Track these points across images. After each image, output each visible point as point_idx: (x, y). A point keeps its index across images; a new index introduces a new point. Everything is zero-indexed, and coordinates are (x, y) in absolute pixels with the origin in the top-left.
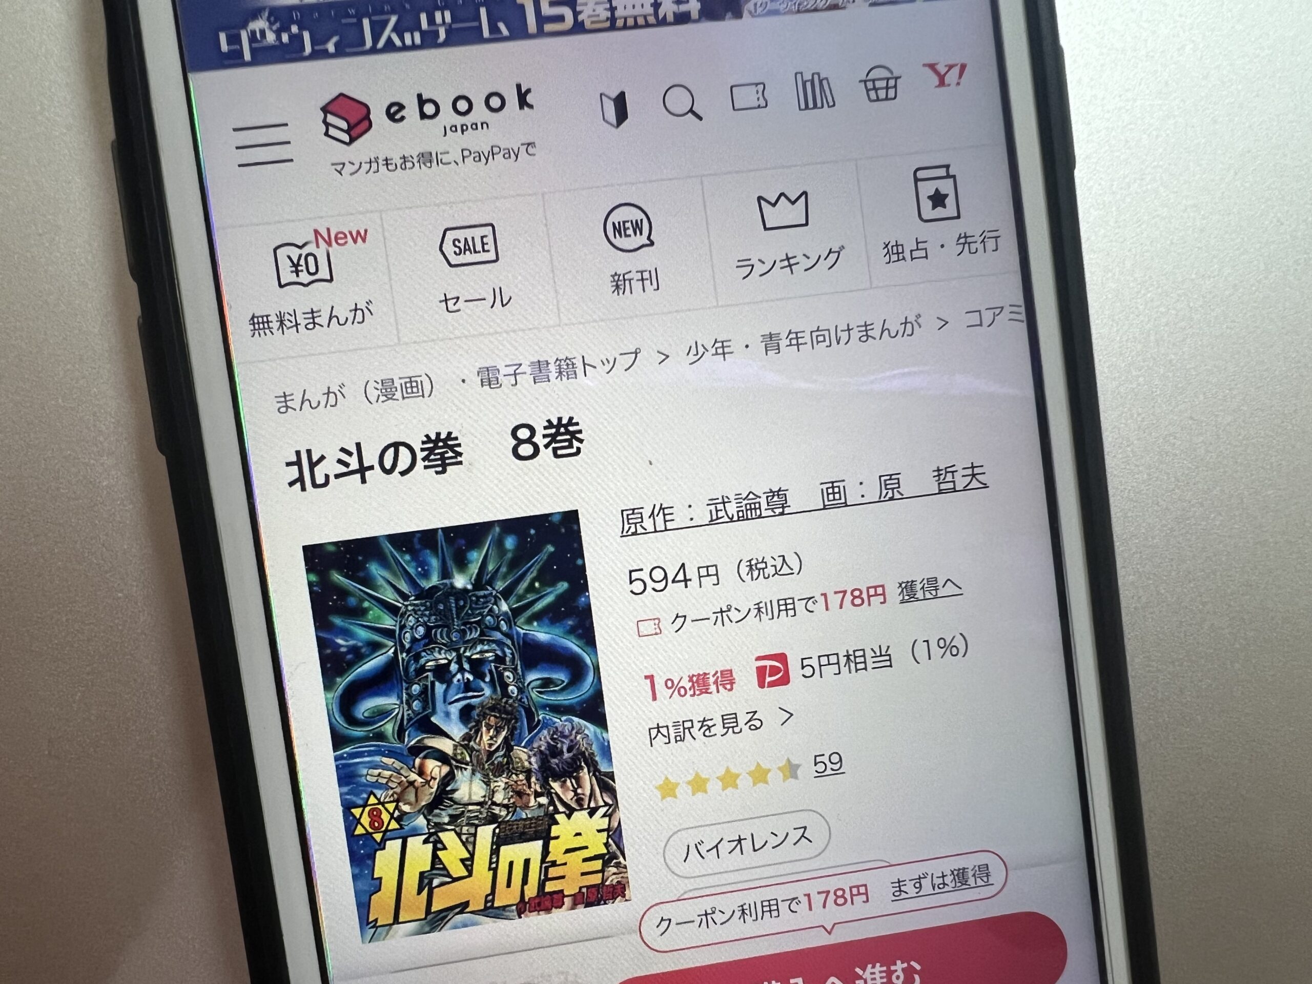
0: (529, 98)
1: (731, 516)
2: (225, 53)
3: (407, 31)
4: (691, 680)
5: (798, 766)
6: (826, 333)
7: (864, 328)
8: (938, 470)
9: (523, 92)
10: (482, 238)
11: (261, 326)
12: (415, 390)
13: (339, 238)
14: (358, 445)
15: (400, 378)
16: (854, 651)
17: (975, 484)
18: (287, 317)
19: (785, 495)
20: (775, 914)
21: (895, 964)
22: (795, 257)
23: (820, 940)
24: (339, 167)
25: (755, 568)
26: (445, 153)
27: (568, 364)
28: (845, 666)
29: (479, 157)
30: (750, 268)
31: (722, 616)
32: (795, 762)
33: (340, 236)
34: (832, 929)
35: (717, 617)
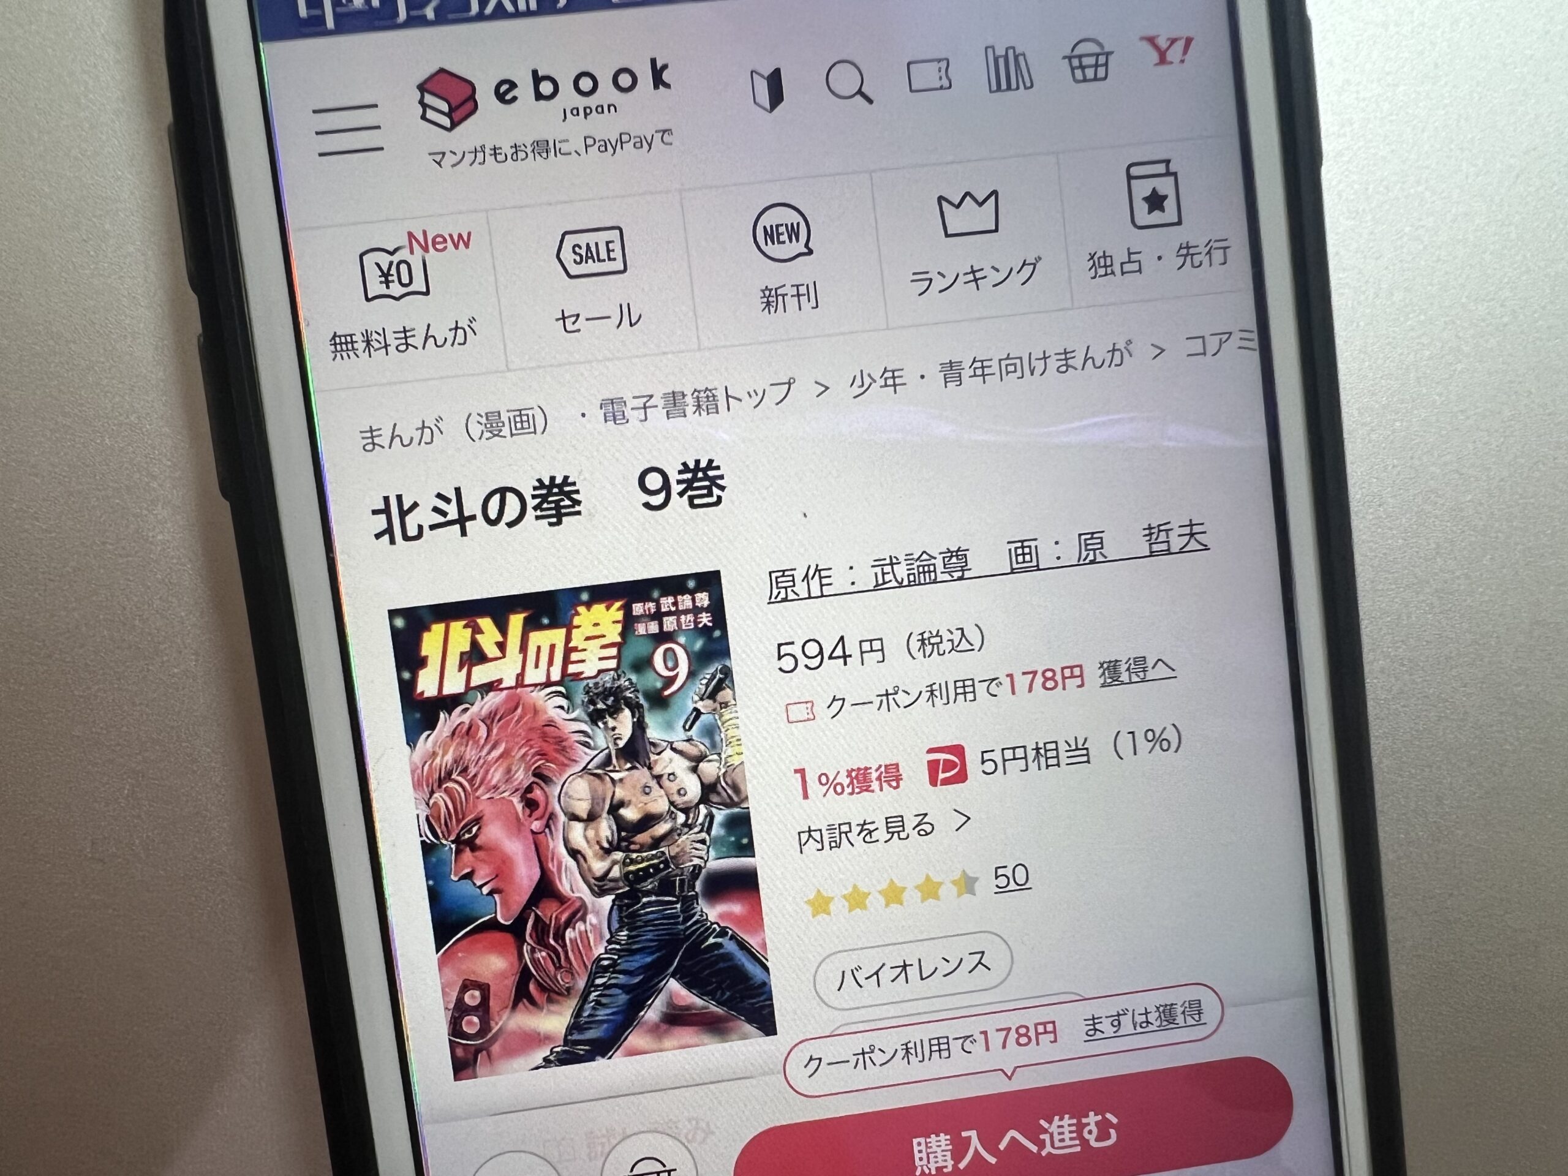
0: (666, 76)
1: (900, 580)
2: (304, 20)
4: (849, 775)
5: (976, 879)
6: (1018, 361)
7: (1063, 357)
8: (1150, 528)
9: (659, 65)
10: (608, 243)
12: (526, 425)
13: (438, 243)
14: (458, 491)
15: (508, 412)
16: (1045, 744)
17: (1193, 545)
18: (375, 336)
19: (965, 555)
20: (945, 1054)
21: (1087, 1116)
22: (982, 269)
23: (998, 1086)
24: (438, 158)
25: (928, 642)
26: (564, 141)
27: (708, 397)
28: (1034, 761)
29: (604, 146)
30: (928, 282)
31: (888, 699)
32: (971, 875)
33: (438, 239)
34: (1013, 1074)
35: (881, 701)
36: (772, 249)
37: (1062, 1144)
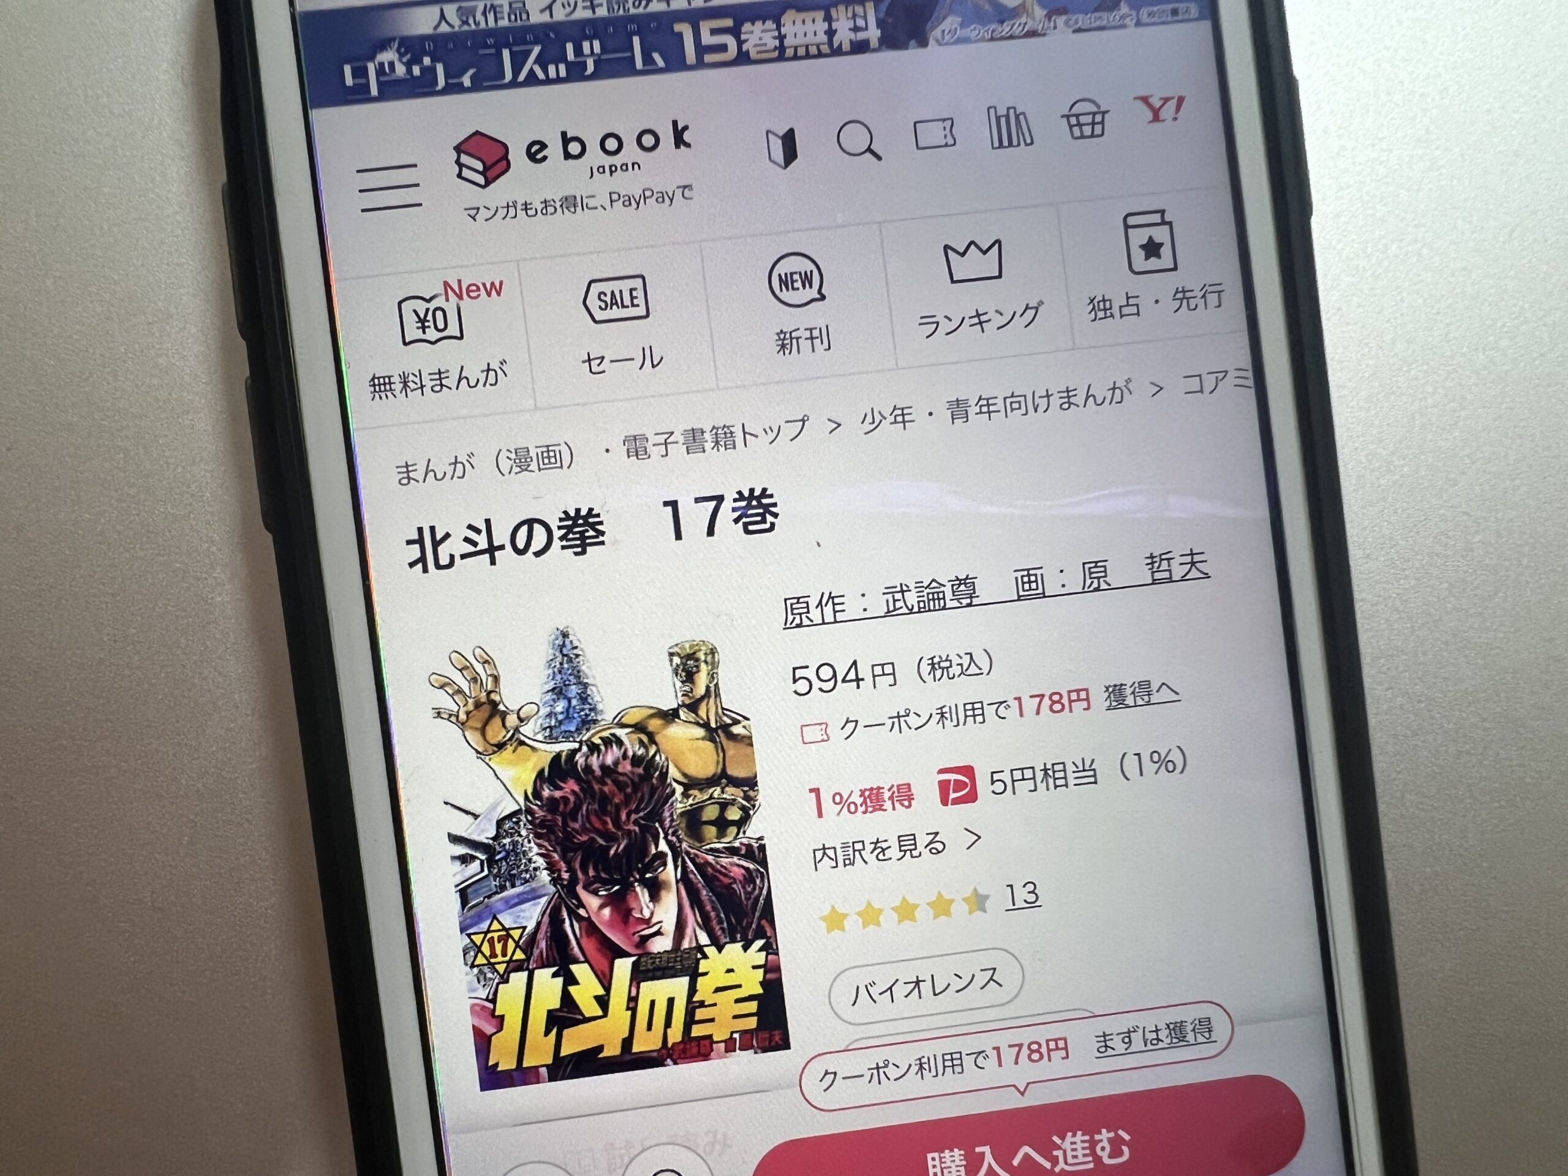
0: (687, 136)
1: (910, 607)
2: (350, 88)
3: (551, 62)
4: (862, 794)
5: (987, 897)
6: (1022, 399)
7: (1065, 394)
8: (1152, 557)
9: (680, 128)
10: (631, 290)
11: (382, 388)
12: (553, 460)
13: (472, 291)
14: (488, 522)
15: (537, 447)
16: (1053, 765)
18: (411, 378)
19: (973, 583)
20: (958, 1069)
21: (1100, 1133)
22: (986, 313)
23: (1009, 1101)
24: (473, 212)
25: (938, 666)
26: (591, 196)
27: (725, 433)
28: (1042, 782)
30: (935, 325)
31: (899, 721)
32: (982, 891)
33: (472, 288)
34: (1025, 1089)
35: (893, 723)
36: (786, 295)
37: (1076, 1161)
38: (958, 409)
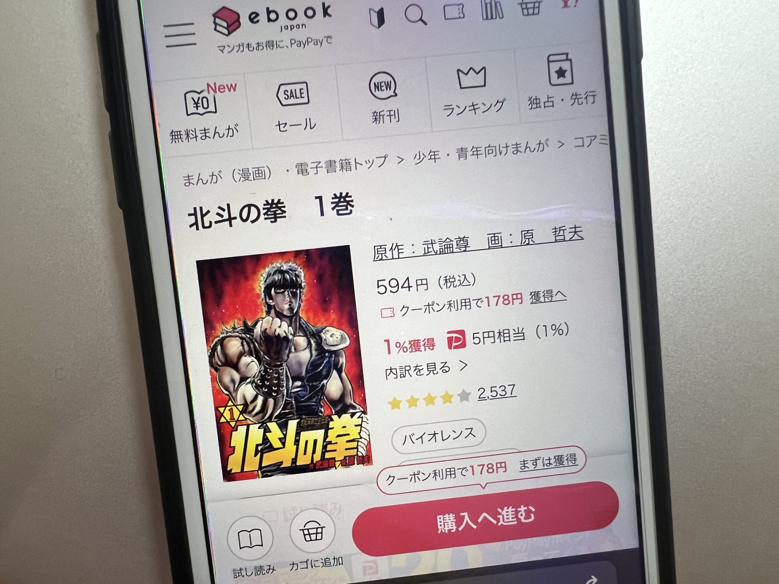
0: (329, 11)
1: (436, 251)
4: (410, 342)
6: (494, 148)
7: (515, 146)
8: (555, 229)
9: (326, 7)
10: (301, 89)
12: (260, 175)
13: (221, 89)
14: (228, 205)
15: (252, 168)
16: (504, 330)
18: (191, 132)
19: (467, 240)
20: (453, 476)
21: (520, 507)
22: (477, 104)
23: (477, 492)
24: (222, 49)
25: (448, 281)
26: (281, 41)
27: (346, 163)
28: (498, 338)
29: (300, 44)
30: (452, 110)
31: (429, 307)
33: (221, 87)
34: (485, 486)
35: (426, 308)
36: (377, 93)
37: (508, 520)
38: (462, 153)
